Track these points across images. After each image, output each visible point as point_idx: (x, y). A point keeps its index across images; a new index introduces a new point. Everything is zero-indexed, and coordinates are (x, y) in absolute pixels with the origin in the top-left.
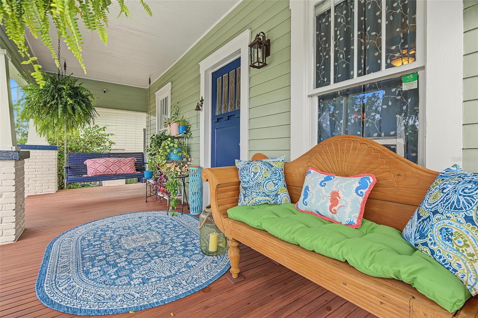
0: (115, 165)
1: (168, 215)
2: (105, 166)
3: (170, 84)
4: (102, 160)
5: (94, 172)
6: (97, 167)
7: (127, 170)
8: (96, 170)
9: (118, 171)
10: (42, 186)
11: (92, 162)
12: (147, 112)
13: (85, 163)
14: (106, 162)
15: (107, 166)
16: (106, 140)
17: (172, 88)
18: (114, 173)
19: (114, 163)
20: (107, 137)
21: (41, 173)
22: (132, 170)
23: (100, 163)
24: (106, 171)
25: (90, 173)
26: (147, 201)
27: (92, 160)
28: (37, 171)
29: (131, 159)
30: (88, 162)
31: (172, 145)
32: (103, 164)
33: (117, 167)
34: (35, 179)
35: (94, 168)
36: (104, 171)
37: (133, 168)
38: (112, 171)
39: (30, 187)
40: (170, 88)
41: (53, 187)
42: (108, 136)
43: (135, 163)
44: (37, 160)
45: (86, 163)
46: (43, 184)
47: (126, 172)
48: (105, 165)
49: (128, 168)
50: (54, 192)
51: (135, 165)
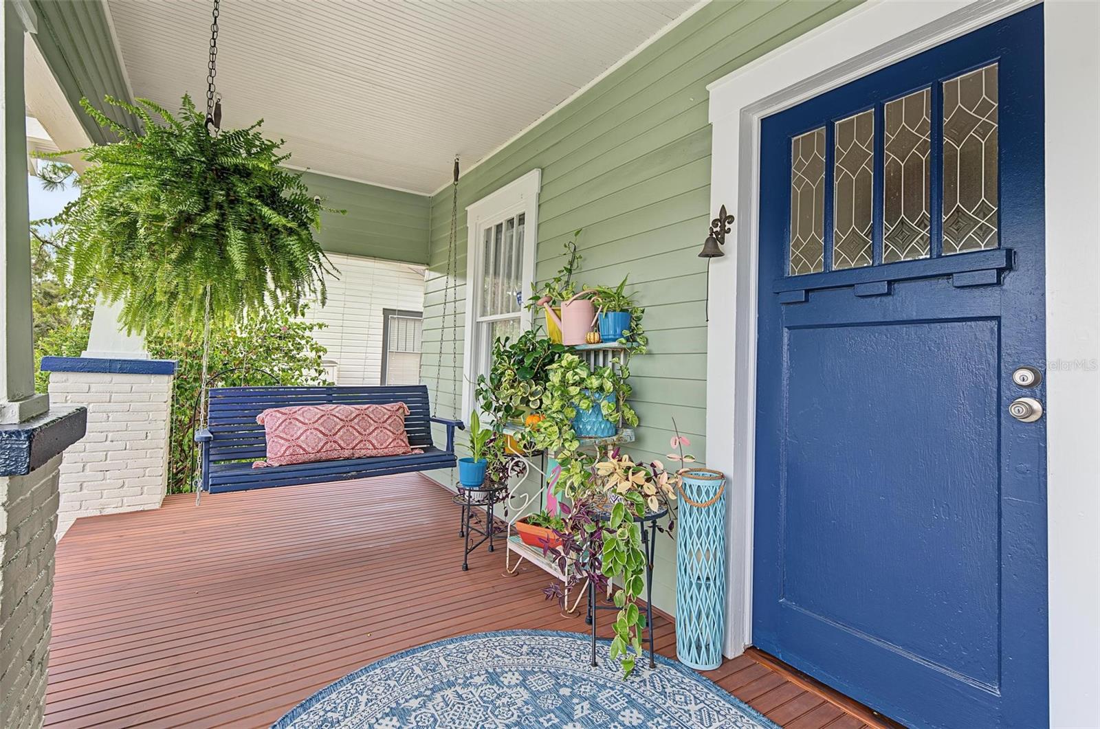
0: (351, 429)
1: (595, 665)
2: (321, 432)
3: (535, 175)
4: (311, 413)
5: (288, 453)
6: (299, 433)
7: (385, 445)
8: (294, 443)
9: (358, 447)
10: (123, 486)
11: (284, 417)
12: (428, 264)
13: (259, 418)
14: (324, 418)
15: (327, 432)
16: (303, 342)
17: (542, 187)
18: (347, 453)
19: (347, 422)
20: (307, 333)
21: (121, 445)
22: (400, 442)
23: (307, 421)
24: (324, 449)
25: (277, 453)
26: (467, 569)
27: (283, 410)
28: (109, 439)
29: (396, 406)
30: (270, 419)
31: (594, 382)
32: (316, 425)
33: (357, 434)
34: (103, 466)
35: (288, 437)
36: (317, 449)
37: (402, 437)
38: (342, 448)
39: (85, 491)
40: (536, 189)
41: (154, 493)
42: (311, 329)
43: (406, 420)
44: (112, 406)
45: (263, 421)
46: (127, 481)
47: (381, 452)
48: (322, 429)
49: (389, 437)
50: (157, 506)
51: (406, 426)
